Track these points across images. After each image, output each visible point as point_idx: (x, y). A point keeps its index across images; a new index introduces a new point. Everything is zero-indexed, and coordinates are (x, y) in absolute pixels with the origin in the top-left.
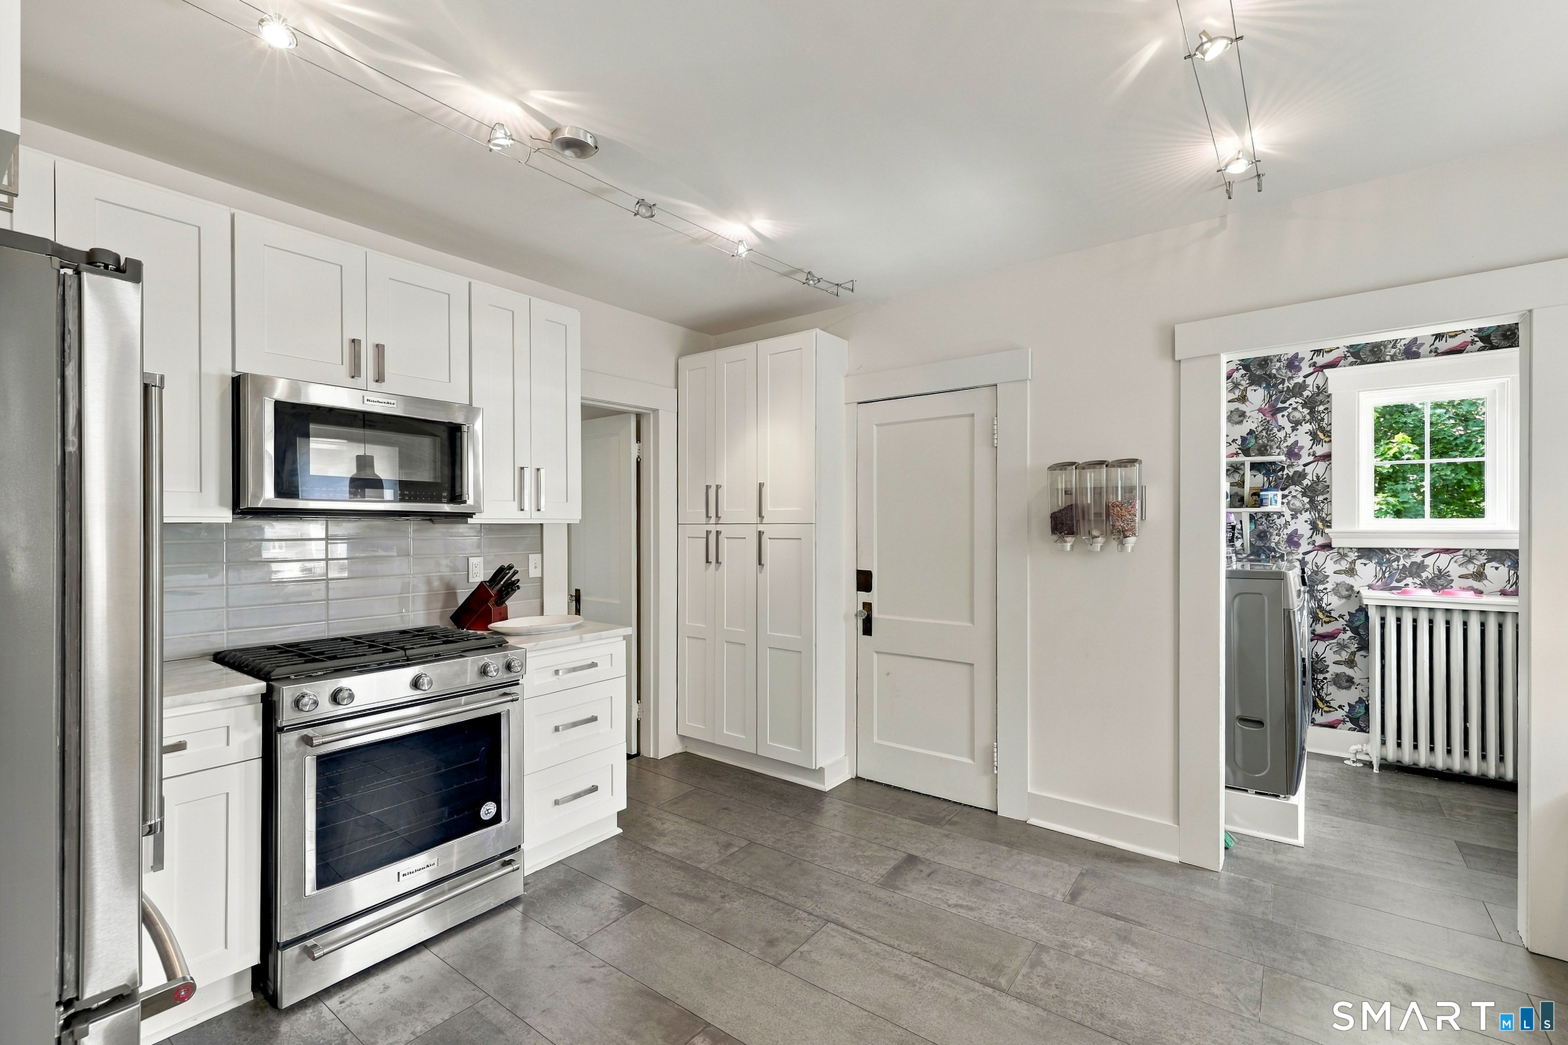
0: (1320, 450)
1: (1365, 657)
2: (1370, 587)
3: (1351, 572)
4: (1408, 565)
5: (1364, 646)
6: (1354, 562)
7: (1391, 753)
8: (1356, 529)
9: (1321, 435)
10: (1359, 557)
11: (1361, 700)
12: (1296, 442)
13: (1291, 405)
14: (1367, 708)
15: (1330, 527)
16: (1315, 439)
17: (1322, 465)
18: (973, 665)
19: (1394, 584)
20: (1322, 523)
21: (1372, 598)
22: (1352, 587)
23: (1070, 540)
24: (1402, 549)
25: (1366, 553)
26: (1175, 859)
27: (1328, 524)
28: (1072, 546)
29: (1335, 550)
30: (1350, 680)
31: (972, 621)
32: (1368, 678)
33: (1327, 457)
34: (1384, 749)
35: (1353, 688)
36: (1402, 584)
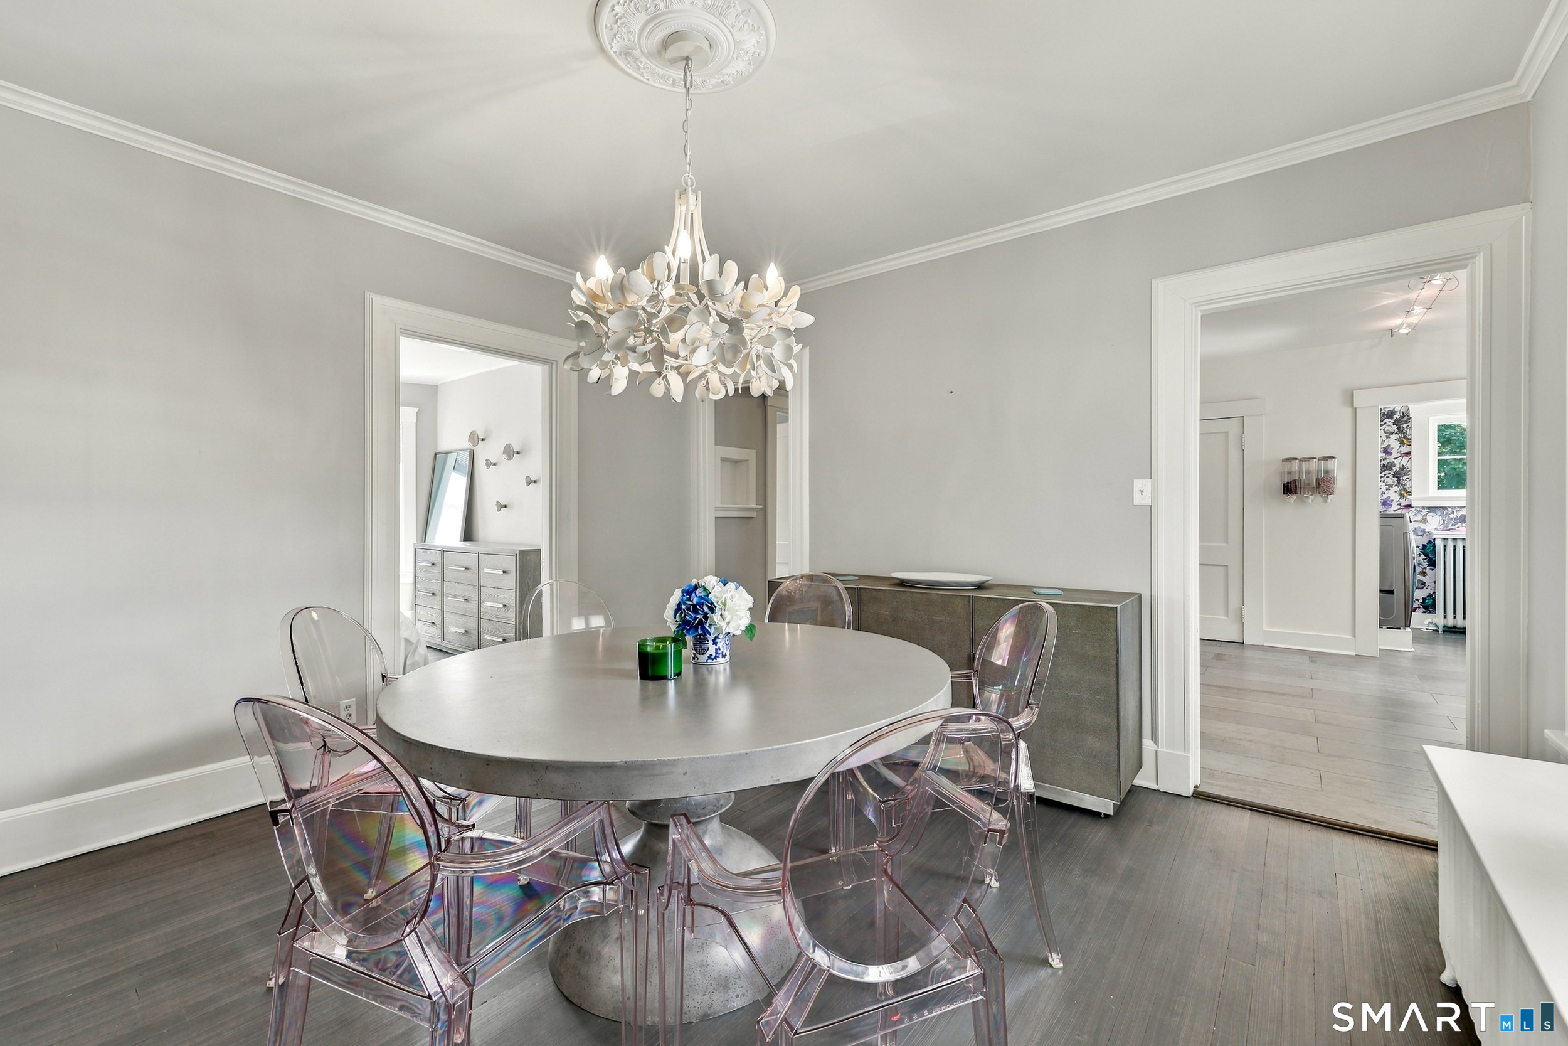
0: (1404, 450)
1: (1433, 570)
2: (1436, 529)
3: (1424, 521)
4: (1459, 516)
5: (1432, 563)
6: (1425, 515)
7: (1450, 622)
8: (1428, 496)
9: (1405, 441)
10: (1429, 512)
11: (1430, 595)
12: (1389, 445)
13: (1385, 423)
14: (1434, 600)
15: (1411, 495)
16: (1402, 443)
17: (1406, 458)
18: (1227, 566)
19: (1450, 527)
20: (1405, 493)
21: (1438, 535)
22: (1424, 530)
23: (1295, 497)
24: (1455, 507)
25: (1432, 509)
26: (1353, 654)
27: (1410, 493)
28: (1295, 501)
29: (1414, 509)
30: (1423, 584)
31: (1227, 541)
32: (1435, 582)
33: (1409, 454)
34: (1445, 620)
35: (1425, 588)
36: (1455, 527)
